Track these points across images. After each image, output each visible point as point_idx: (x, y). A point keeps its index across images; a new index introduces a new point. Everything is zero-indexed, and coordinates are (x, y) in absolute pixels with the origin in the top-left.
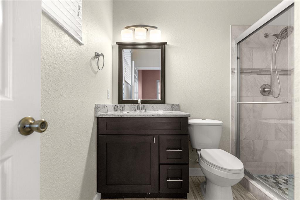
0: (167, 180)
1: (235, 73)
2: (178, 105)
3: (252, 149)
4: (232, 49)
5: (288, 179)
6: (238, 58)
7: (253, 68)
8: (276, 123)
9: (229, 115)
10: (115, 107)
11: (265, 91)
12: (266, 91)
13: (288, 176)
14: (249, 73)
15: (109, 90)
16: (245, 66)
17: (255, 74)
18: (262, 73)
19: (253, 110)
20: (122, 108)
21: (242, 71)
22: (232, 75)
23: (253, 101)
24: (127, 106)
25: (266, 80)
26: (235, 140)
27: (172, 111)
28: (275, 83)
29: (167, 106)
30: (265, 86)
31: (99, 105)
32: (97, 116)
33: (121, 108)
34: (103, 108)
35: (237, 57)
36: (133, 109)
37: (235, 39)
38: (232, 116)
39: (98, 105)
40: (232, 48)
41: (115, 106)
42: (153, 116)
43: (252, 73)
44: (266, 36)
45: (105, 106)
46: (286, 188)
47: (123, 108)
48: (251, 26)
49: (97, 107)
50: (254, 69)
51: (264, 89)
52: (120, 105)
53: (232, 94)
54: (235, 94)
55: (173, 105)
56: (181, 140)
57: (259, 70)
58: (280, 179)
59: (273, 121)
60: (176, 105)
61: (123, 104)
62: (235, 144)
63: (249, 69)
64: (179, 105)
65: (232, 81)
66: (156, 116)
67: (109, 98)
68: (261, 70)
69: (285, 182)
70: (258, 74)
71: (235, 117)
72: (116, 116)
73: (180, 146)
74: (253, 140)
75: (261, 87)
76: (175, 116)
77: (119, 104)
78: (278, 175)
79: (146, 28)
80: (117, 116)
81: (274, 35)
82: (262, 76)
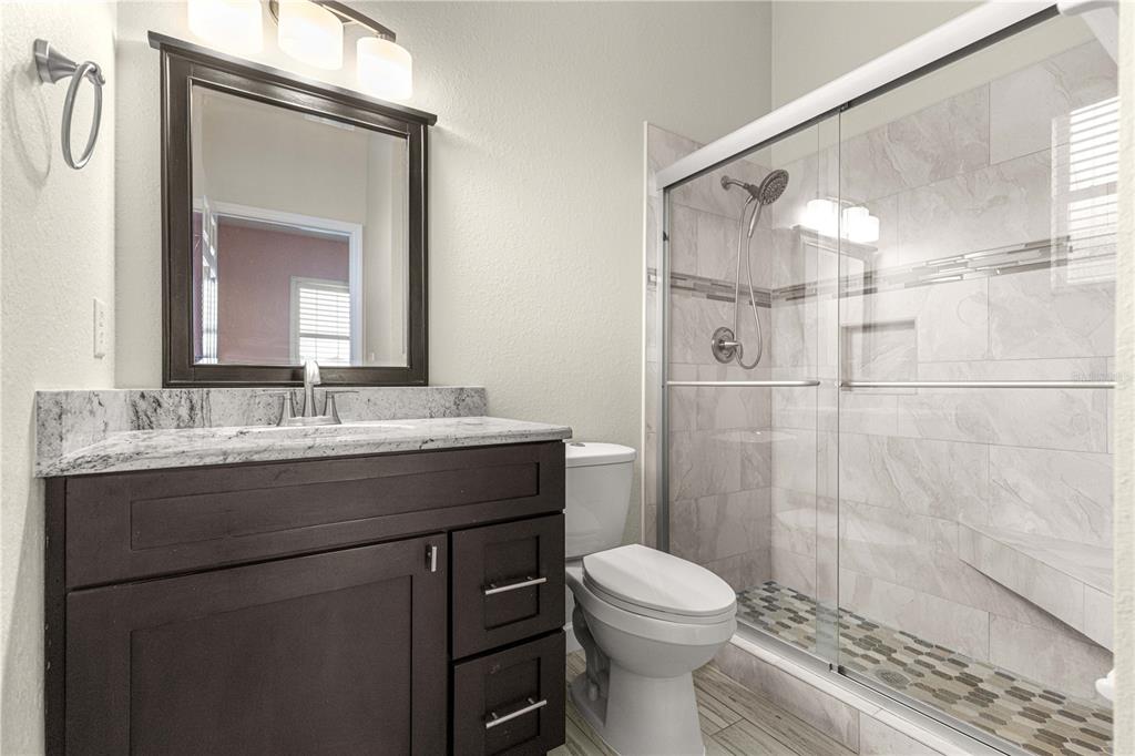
0: (489, 725)
1: (655, 283)
2: (481, 392)
3: (695, 526)
4: (648, 204)
5: (769, 594)
6: (665, 238)
7: (699, 275)
8: (744, 440)
9: (640, 422)
10: (142, 405)
11: (722, 348)
12: (724, 350)
13: (766, 587)
14: (690, 289)
15: (103, 303)
16: (681, 269)
17: (703, 294)
18: (718, 294)
19: (698, 405)
20: (192, 408)
21: (675, 282)
22: (648, 289)
23: (698, 380)
24: (222, 399)
25: (723, 314)
26: (655, 507)
27: (459, 415)
28: (742, 327)
29: (437, 396)
30: (721, 334)
31: (67, 394)
32: (51, 467)
33: (184, 411)
34: (86, 413)
35: (664, 234)
36: (260, 412)
37: (656, 171)
38: (648, 426)
39: (58, 394)
40: (649, 198)
41: (143, 396)
42: (425, 447)
43: (694, 289)
44: (726, 184)
45: (96, 401)
46: (778, 623)
47: (198, 411)
48: (704, 146)
49: (56, 410)
50: (700, 279)
51: (721, 341)
52: (176, 391)
53: (649, 355)
54: (657, 353)
55: (462, 389)
56: (538, 538)
57: (709, 284)
58: (754, 601)
59: (736, 437)
60: (472, 389)
61: (195, 386)
62: (654, 519)
63: (689, 276)
64: (483, 389)
65: (649, 308)
66: (441, 445)
67: (102, 349)
68: (714, 283)
69: (766, 604)
70: (709, 297)
71: (654, 429)
72: (208, 461)
73: (534, 564)
74: (696, 500)
75: (715, 335)
76: (519, 440)
77: (166, 385)
78: (747, 588)
79: (344, 20)
80: (219, 460)
81: (744, 187)
82: (716, 302)
